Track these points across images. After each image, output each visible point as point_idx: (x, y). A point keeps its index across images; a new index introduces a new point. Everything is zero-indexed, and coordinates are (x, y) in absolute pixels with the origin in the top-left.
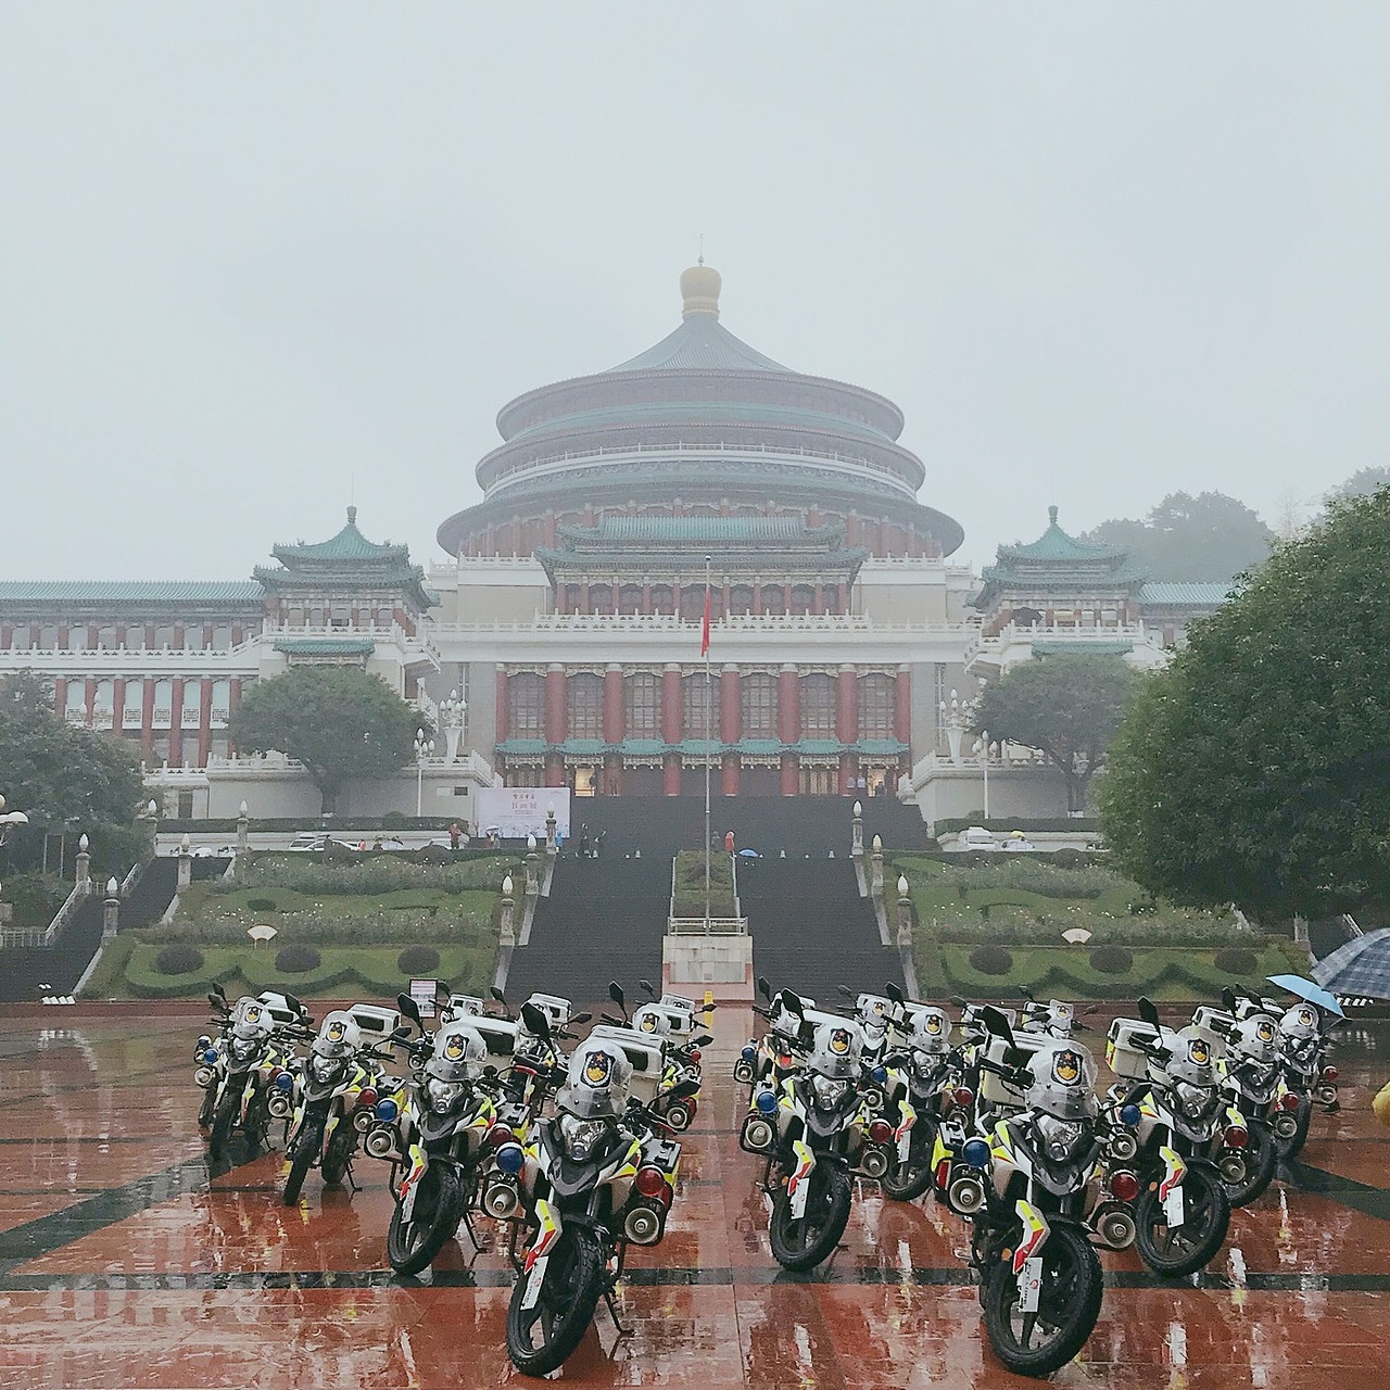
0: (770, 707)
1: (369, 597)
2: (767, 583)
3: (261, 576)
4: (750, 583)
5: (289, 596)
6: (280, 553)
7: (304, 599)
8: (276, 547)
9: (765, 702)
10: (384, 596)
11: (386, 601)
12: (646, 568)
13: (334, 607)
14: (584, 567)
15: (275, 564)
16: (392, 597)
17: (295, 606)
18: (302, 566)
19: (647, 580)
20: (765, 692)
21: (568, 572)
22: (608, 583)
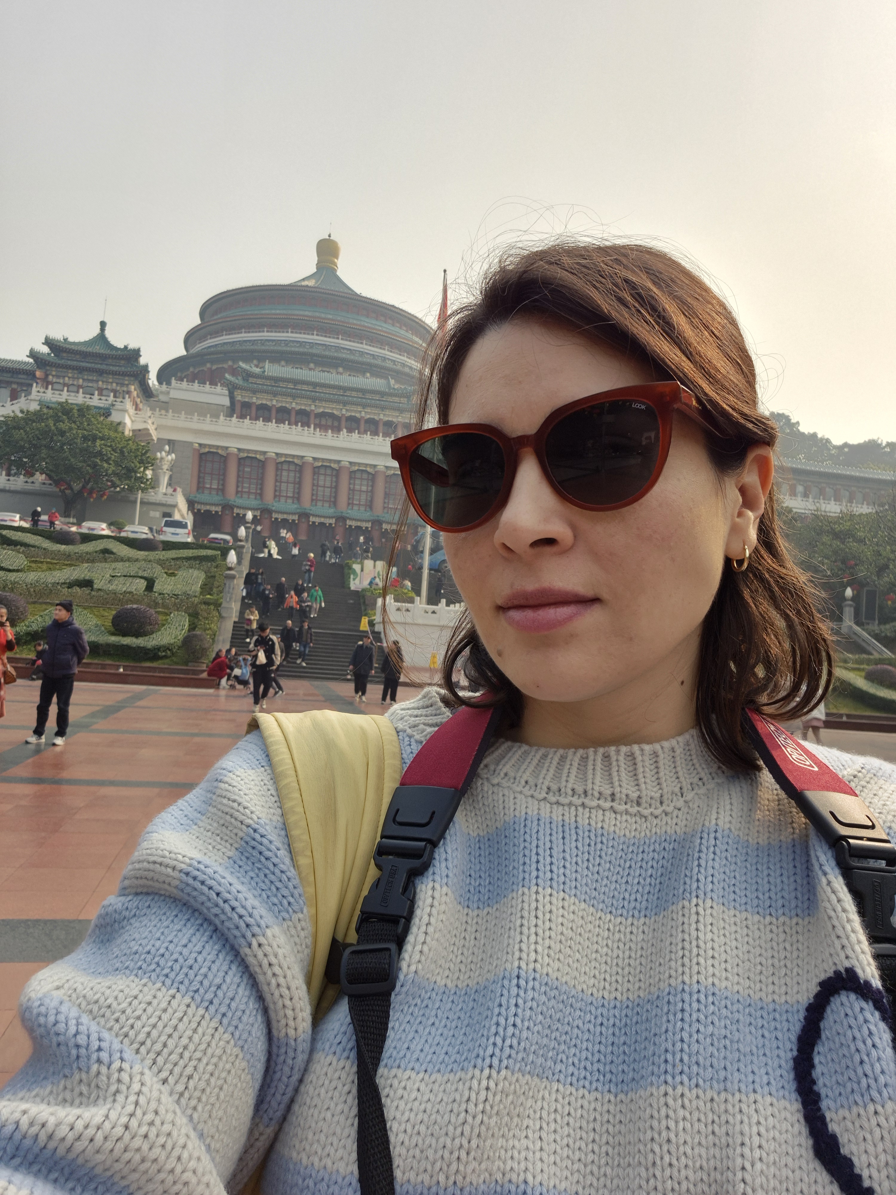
0: (367, 492)
1: (110, 380)
2: (368, 416)
3: (33, 354)
4: (358, 415)
5: (54, 373)
6: (48, 342)
7: (64, 377)
8: (47, 339)
9: (364, 488)
10: (121, 381)
11: (122, 385)
12: (294, 397)
13: (85, 384)
14: (254, 392)
15: (45, 350)
16: (126, 382)
17: (58, 381)
18: (64, 355)
19: (294, 405)
20: (365, 482)
21: (244, 393)
22: (269, 403)
